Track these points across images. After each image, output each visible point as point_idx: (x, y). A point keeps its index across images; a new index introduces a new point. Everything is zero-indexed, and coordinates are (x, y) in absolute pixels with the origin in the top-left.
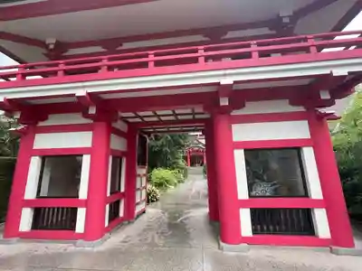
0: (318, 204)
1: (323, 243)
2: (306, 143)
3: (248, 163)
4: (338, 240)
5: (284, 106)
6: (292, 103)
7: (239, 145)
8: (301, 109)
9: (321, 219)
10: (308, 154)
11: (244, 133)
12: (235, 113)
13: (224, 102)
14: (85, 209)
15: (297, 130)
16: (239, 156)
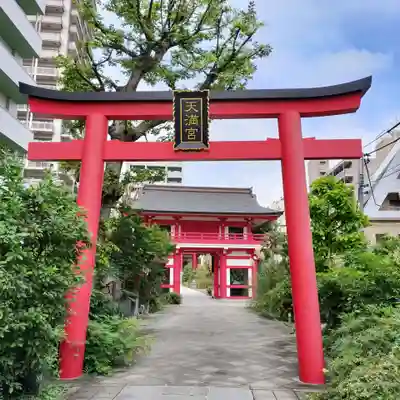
0: (250, 287)
1: (250, 298)
2: (249, 267)
3: (231, 273)
5: (244, 254)
7: (228, 267)
8: (249, 255)
9: (250, 291)
10: (250, 271)
11: (231, 263)
12: (229, 255)
13: (225, 253)
16: (228, 271)
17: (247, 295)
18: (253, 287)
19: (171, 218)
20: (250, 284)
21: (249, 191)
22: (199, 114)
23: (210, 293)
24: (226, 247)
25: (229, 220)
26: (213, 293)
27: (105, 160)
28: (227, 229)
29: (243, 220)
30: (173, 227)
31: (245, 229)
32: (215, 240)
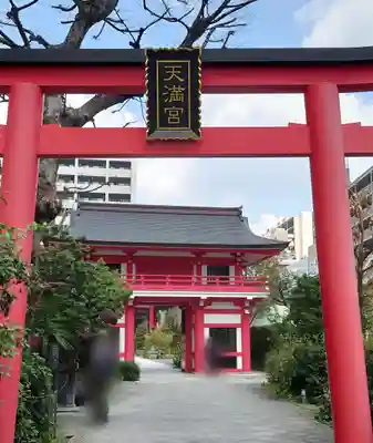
0: (239, 354)
1: (239, 371)
2: (238, 325)
4: (243, 370)
5: (231, 306)
6: (235, 305)
7: (207, 325)
8: (238, 308)
9: (239, 360)
10: (239, 331)
11: (210, 319)
12: (208, 307)
13: (202, 304)
15: (235, 319)
16: (207, 332)
17: (235, 366)
18: (242, 354)
19: (120, 253)
20: (239, 349)
21: (237, 212)
22: (185, 84)
23: (177, 365)
24: (204, 295)
25: (210, 255)
26: (183, 364)
27: (38, 156)
28: (204, 269)
29: (229, 255)
30: (124, 267)
31: (232, 269)
32: (186, 284)
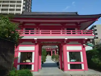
3: (70, 55)
5: (77, 43)
6: (79, 42)
7: (68, 51)
10: (81, 53)
14: (34, 65)
17: (81, 68)
18: (84, 63)
19: (34, 25)
20: (82, 61)
21: (76, 13)
24: (66, 38)
25: (67, 25)
28: (66, 29)
29: (74, 25)
